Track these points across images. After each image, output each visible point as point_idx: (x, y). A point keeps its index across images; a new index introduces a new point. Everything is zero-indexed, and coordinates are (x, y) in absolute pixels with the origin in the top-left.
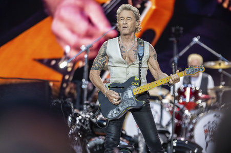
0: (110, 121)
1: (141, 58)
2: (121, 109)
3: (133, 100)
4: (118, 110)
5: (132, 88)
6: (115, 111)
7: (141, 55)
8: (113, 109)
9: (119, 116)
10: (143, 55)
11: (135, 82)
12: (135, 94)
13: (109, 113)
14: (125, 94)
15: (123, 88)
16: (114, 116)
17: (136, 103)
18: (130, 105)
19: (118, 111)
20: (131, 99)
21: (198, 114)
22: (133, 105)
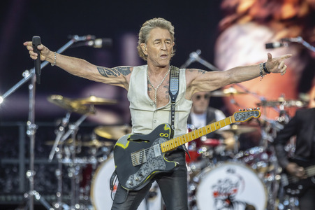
0: (130, 191)
1: (173, 98)
2: (144, 173)
3: (161, 160)
4: (141, 175)
5: (160, 141)
6: (136, 177)
7: (174, 94)
8: (133, 173)
9: (142, 184)
10: (177, 93)
11: (165, 132)
12: (164, 150)
13: (127, 179)
14: (150, 151)
15: (148, 141)
16: (135, 184)
17: (164, 165)
18: (157, 168)
19: (140, 178)
20: (159, 158)
21: (202, 169)
22: (161, 168)
